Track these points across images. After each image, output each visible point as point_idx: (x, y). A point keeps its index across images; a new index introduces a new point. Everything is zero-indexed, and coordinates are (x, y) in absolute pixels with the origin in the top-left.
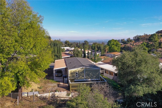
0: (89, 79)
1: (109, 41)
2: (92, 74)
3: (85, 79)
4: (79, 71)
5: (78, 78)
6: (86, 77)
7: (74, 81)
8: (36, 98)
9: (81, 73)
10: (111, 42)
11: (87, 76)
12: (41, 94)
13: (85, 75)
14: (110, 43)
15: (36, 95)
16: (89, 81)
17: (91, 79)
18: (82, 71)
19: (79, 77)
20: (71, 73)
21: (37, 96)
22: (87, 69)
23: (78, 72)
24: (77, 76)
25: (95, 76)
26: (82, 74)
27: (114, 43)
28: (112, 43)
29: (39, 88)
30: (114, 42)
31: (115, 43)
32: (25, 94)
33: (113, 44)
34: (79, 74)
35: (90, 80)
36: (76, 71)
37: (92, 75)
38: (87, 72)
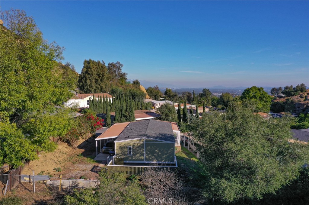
0: (153, 161)
1: (246, 90)
2: (159, 151)
3: (147, 159)
4: (134, 143)
5: (132, 158)
6: (147, 157)
7: (122, 162)
8: (44, 186)
9: (138, 147)
10: (250, 92)
11: (150, 155)
12: (54, 180)
13: (147, 153)
14: (248, 93)
15: (45, 181)
16: (153, 164)
17: (158, 161)
18: (141, 145)
19: (134, 155)
20: (120, 147)
21: (45, 184)
22: (150, 141)
23: (133, 146)
24: (130, 153)
25: (165, 156)
26: (141, 149)
27: (256, 94)
28: (251, 95)
29: (55, 171)
30: (256, 92)
31: (258, 94)
32: (26, 178)
33: (255, 97)
34: (135, 149)
35: (155, 162)
36: (128, 143)
37: (160, 153)
38: (149, 147)
